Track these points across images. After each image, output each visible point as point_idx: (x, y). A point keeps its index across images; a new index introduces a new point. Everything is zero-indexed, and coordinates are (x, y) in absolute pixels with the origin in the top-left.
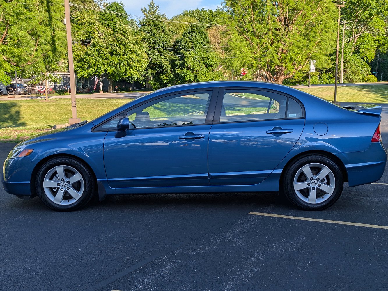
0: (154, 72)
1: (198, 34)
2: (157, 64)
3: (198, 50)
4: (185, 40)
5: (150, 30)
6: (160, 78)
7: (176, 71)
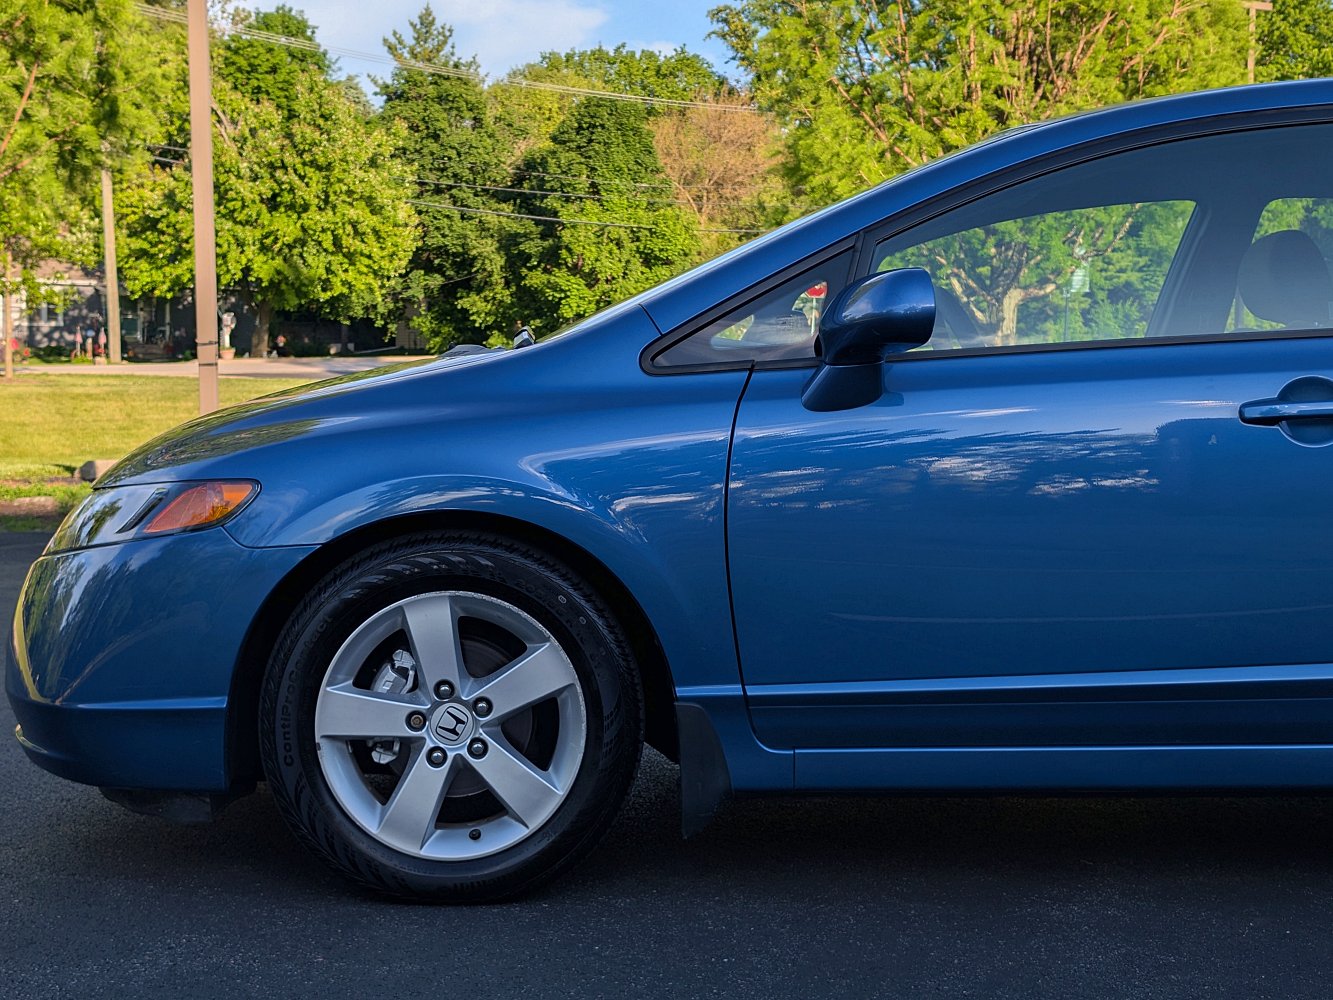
0: (436, 281)
1: (615, 137)
2: (447, 252)
3: (615, 198)
4: (565, 157)
5: (423, 119)
6: (459, 307)
7: (524, 278)
